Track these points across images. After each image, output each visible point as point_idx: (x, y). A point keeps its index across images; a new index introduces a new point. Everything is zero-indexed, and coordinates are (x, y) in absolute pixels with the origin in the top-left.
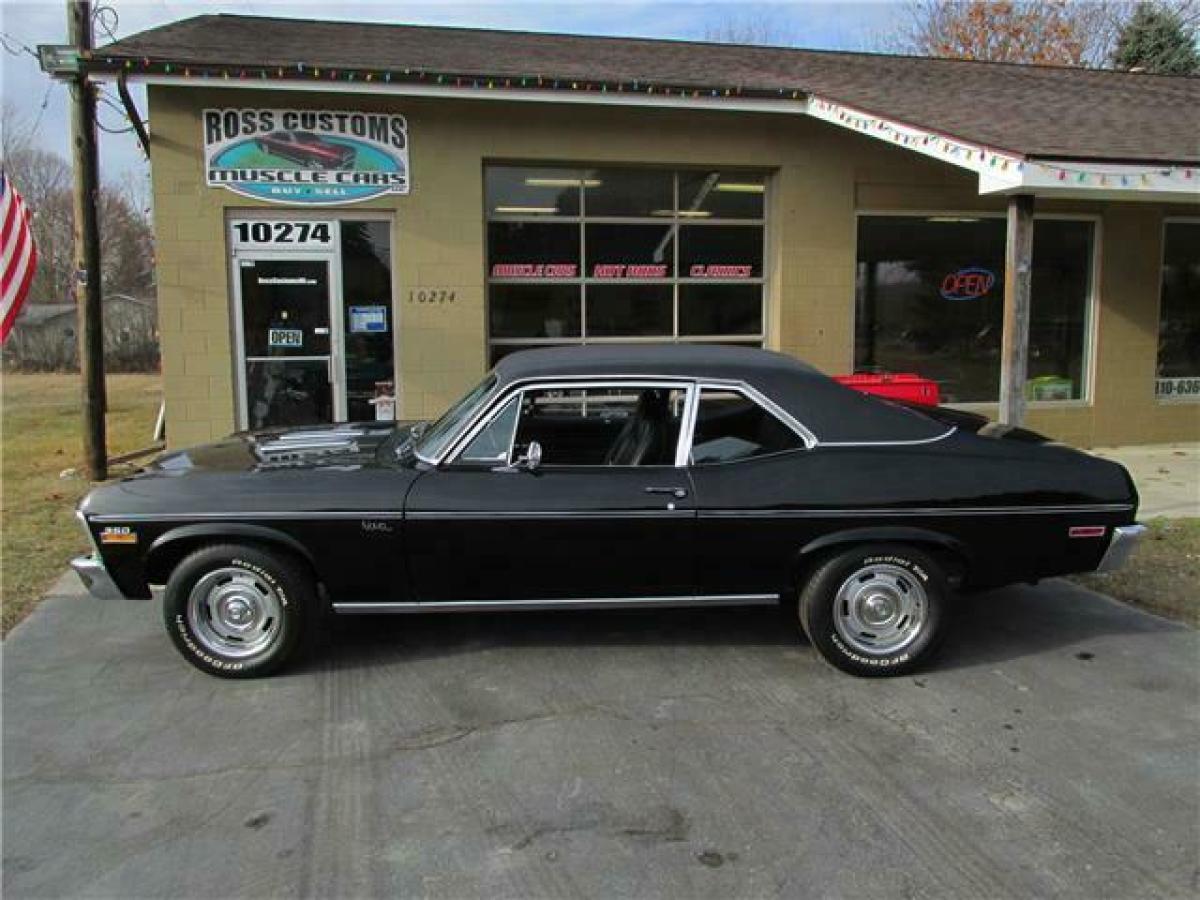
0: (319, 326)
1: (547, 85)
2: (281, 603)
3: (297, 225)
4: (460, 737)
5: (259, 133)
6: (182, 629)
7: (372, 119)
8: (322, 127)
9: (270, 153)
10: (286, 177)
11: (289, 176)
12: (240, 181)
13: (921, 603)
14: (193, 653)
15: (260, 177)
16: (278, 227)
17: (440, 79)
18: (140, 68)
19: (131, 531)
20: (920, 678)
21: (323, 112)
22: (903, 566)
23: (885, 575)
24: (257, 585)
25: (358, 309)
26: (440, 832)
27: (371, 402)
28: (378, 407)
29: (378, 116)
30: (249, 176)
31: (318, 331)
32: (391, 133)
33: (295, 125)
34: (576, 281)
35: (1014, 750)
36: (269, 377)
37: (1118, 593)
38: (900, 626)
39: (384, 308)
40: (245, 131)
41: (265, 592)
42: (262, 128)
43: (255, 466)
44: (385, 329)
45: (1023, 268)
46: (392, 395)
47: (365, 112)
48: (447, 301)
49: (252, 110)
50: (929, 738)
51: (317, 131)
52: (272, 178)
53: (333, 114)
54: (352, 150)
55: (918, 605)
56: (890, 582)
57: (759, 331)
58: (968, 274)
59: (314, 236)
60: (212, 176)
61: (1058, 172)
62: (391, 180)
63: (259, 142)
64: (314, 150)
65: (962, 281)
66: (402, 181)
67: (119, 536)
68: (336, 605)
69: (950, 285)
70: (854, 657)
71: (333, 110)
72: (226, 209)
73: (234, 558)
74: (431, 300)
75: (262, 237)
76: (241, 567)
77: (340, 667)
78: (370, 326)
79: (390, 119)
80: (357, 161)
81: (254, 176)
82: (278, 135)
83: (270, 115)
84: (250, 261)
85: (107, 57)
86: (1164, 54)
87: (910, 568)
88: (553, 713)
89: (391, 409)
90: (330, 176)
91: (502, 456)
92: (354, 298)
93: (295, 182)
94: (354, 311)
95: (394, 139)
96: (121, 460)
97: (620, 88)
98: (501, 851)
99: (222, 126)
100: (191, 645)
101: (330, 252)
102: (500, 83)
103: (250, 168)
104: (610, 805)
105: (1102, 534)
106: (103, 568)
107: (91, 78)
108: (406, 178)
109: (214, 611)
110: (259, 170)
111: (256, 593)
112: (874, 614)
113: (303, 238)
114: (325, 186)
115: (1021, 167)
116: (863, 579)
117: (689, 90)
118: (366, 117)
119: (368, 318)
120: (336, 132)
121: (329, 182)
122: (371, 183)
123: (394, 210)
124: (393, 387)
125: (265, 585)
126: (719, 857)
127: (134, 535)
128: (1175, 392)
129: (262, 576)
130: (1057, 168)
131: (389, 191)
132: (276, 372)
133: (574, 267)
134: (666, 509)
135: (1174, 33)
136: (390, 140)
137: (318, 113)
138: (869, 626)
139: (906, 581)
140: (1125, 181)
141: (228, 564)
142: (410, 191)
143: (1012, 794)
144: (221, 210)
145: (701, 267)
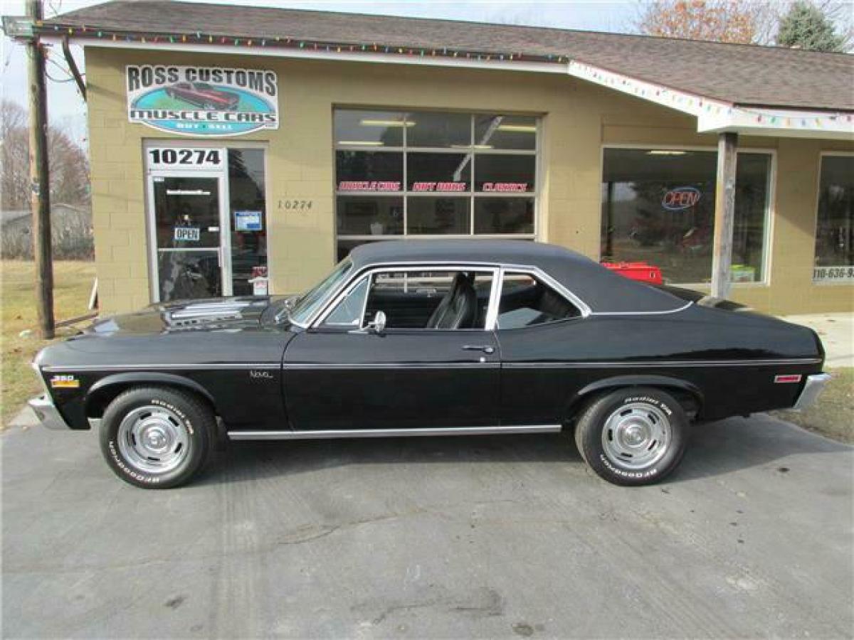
0: (212, 226)
1: (380, 50)
2: (188, 432)
3: (196, 151)
4: (326, 534)
5: (167, 84)
6: (114, 452)
7: (251, 74)
8: (214, 80)
9: (176, 98)
10: (188, 116)
11: (190, 115)
12: (154, 118)
13: (666, 431)
14: (122, 469)
15: (168, 116)
16: (182, 152)
17: (302, 45)
18: (78, 34)
19: (75, 378)
20: (664, 487)
21: (215, 68)
22: (653, 404)
23: (639, 411)
24: (171, 419)
25: (241, 213)
26: (316, 609)
27: (250, 281)
28: (255, 285)
29: (256, 72)
30: (160, 115)
31: (211, 229)
32: (265, 85)
33: (194, 78)
34: (399, 194)
35: (741, 541)
36: (175, 264)
37: (801, 423)
38: (650, 448)
39: (260, 213)
40: (158, 82)
41: (176, 424)
42: (170, 80)
43: (164, 330)
44: (260, 229)
45: (730, 186)
46: (265, 276)
47: (246, 68)
48: (306, 207)
49: (162, 66)
50: (676, 533)
51: (211, 82)
52: (177, 117)
53: (222, 70)
54: (236, 96)
55: (664, 433)
56: (643, 416)
57: (532, 231)
58: (682, 191)
59: (208, 159)
60: (133, 114)
61: (757, 116)
62: (265, 119)
63: (168, 90)
64: (208, 96)
65: (678, 196)
66: (273, 120)
67: (66, 382)
68: (230, 433)
69: (669, 199)
70: (617, 471)
71: (222, 67)
72: (143, 139)
73: (153, 399)
74: (294, 207)
75: (170, 160)
76: (159, 405)
77: (233, 480)
78: (249, 225)
79: (264, 74)
80: (240, 104)
81: (164, 115)
82: (182, 85)
83: (176, 70)
84: (161, 177)
85: (54, 25)
86: (813, 37)
87: (658, 406)
88: (396, 515)
89: (264, 286)
90: (220, 116)
91: (356, 322)
92: (237, 205)
93: (194, 119)
94: (237, 215)
95: (267, 89)
96: (65, 324)
97: (434, 53)
98: (363, 624)
99: (140, 78)
100: (120, 465)
101: (220, 172)
102: (345, 48)
103: (160, 109)
104: (443, 587)
105: (799, 380)
106: (53, 406)
107: (43, 41)
108: (276, 117)
109: (137, 439)
110: (168, 111)
111: (170, 425)
112: (631, 440)
113: (200, 161)
114: (217, 122)
115: (730, 111)
116: (623, 414)
117: (483, 56)
118: (247, 72)
119: (248, 220)
120: (224, 83)
121: (219, 121)
122: (251, 121)
123: (267, 141)
124: (266, 270)
125: (176, 418)
126: (530, 628)
127: (77, 381)
128: (827, 277)
129: (175, 412)
130: (755, 113)
131: (264, 127)
132: (179, 259)
133: (399, 183)
134: (479, 362)
135: (819, 22)
136: (264, 89)
137: (211, 69)
138: (628, 448)
139: (656, 416)
140: (804, 123)
141: (148, 403)
142: (279, 127)
143: (742, 576)
144: (140, 140)
145: (490, 185)
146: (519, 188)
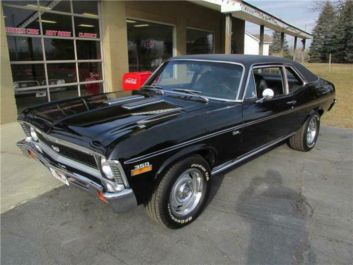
2: (206, 180)
6: (170, 211)
19: (150, 164)
34: (39, 36)
61: (245, 8)
67: (141, 169)
68: (212, 173)
69: (146, 44)
73: (192, 164)
76: (194, 167)
91: (254, 96)
100: (173, 218)
115: (241, 5)
127: (151, 165)
129: (201, 169)
133: (38, 30)
134: (292, 108)
146: (94, 36)
